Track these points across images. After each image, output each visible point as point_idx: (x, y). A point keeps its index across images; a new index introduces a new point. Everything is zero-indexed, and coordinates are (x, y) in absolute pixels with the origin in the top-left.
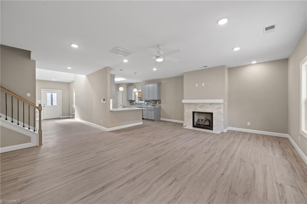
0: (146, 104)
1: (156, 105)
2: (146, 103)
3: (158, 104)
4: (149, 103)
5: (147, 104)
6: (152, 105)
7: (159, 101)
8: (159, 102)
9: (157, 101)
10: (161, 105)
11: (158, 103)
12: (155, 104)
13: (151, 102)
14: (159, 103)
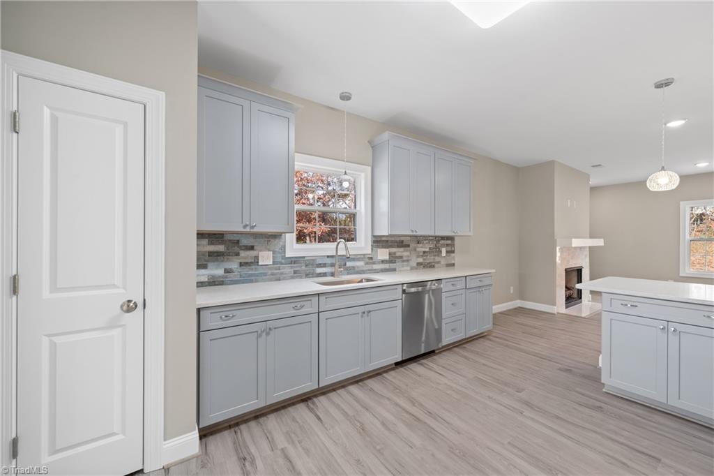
0: (387, 257)
1: (437, 259)
2: (383, 254)
3: (444, 254)
4: (399, 251)
5: (393, 259)
6: (419, 264)
7: (449, 242)
8: (449, 249)
9: (442, 242)
10: (454, 258)
11: (444, 250)
12: (430, 259)
13: (412, 245)
14: (447, 252)
